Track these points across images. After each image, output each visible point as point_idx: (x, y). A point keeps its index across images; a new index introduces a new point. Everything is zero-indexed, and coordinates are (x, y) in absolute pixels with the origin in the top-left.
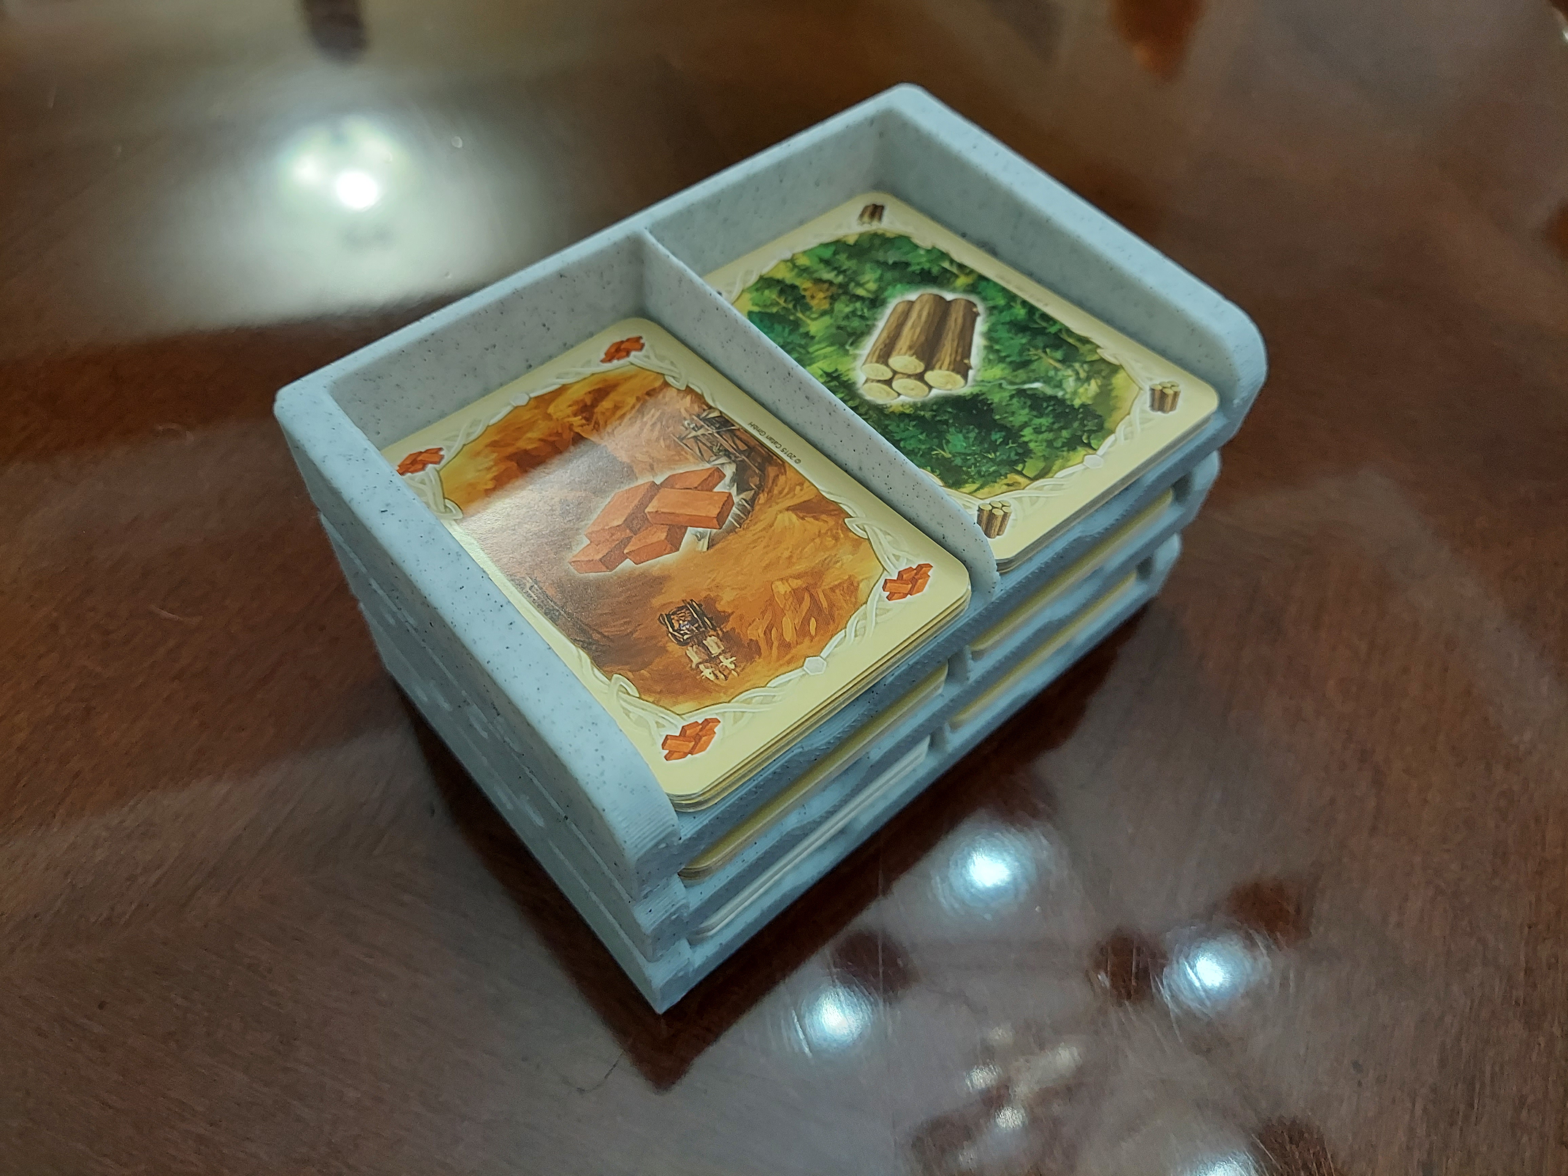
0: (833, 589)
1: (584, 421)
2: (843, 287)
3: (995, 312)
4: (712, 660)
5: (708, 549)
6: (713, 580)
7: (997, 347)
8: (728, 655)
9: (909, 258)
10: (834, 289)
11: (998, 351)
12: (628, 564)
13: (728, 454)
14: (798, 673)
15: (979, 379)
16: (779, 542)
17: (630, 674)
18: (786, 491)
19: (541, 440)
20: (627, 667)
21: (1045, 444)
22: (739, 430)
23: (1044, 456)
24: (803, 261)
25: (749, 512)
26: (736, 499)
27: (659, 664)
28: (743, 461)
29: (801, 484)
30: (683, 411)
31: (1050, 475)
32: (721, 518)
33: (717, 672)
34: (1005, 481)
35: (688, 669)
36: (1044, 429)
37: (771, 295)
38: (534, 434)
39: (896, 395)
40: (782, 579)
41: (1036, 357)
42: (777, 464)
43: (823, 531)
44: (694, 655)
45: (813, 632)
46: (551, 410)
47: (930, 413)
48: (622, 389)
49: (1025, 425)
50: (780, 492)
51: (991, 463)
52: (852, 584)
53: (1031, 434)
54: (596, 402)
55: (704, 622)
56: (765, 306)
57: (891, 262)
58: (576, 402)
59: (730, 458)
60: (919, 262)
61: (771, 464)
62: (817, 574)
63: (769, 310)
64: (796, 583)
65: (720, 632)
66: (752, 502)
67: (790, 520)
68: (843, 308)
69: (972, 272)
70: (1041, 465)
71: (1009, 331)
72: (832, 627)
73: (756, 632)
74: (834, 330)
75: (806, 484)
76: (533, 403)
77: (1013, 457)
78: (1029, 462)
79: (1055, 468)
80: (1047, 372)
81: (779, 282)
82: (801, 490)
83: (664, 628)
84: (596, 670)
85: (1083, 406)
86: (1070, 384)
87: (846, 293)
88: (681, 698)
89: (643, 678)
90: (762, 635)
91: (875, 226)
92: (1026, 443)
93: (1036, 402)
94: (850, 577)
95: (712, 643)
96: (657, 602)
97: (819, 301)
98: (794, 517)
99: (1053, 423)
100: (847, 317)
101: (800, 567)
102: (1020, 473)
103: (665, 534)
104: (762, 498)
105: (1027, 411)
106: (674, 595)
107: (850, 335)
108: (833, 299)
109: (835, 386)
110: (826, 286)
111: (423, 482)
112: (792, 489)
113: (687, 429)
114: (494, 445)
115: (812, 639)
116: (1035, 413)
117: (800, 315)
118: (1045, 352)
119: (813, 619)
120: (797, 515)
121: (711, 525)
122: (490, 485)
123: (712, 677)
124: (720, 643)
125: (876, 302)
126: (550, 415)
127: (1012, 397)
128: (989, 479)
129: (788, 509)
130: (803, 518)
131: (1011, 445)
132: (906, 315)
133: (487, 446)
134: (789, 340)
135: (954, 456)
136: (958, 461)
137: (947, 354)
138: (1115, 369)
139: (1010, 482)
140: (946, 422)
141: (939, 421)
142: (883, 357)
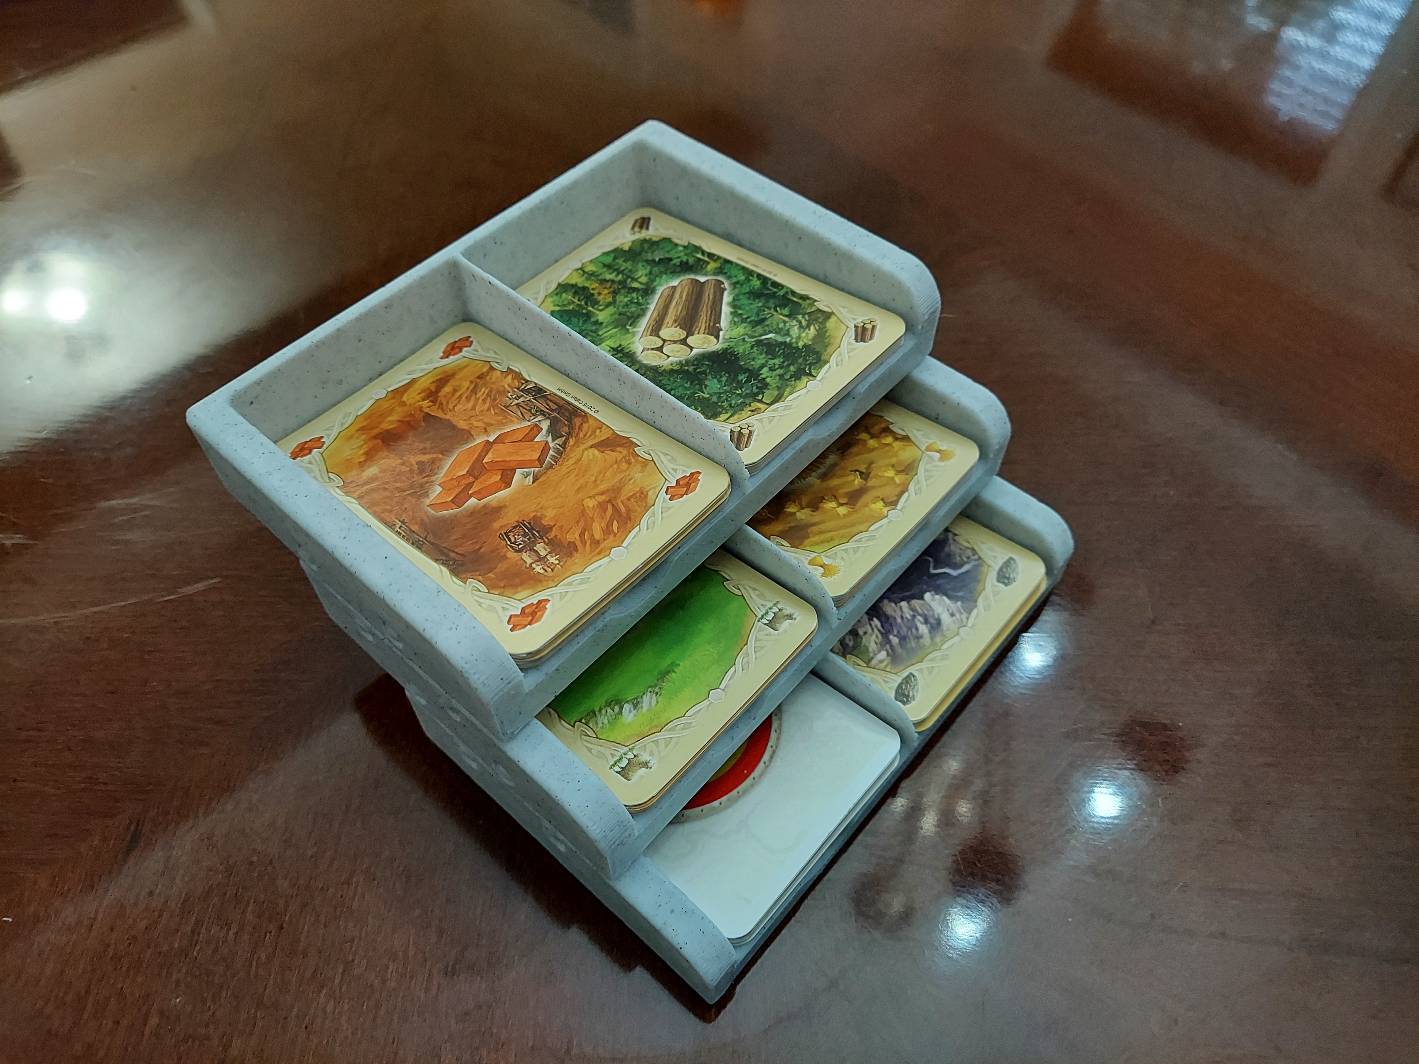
0: (628, 499)
1: (431, 404)
2: (623, 283)
3: (738, 285)
4: (541, 559)
5: (533, 482)
6: (539, 504)
7: (740, 312)
8: (553, 555)
9: (672, 255)
10: (616, 286)
11: (741, 314)
12: (473, 501)
13: (543, 413)
14: (607, 559)
15: (727, 337)
16: (586, 471)
17: (480, 578)
18: (589, 434)
19: (398, 421)
20: (478, 573)
21: (778, 378)
22: (550, 394)
23: (777, 386)
24: (590, 268)
25: (562, 453)
26: (551, 445)
27: (501, 567)
28: (555, 417)
29: (600, 428)
30: (506, 386)
31: (783, 399)
32: (541, 460)
33: (546, 568)
34: (750, 408)
35: (523, 568)
36: (777, 366)
37: (567, 296)
38: (394, 417)
39: (666, 357)
40: (590, 497)
41: (770, 315)
42: (581, 416)
43: (619, 459)
44: (527, 558)
45: (615, 530)
46: (404, 399)
47: (693, 367)
48: (457, 377)
49: (763, 366)
50: (585, 436)
51: (739, 397)
52: (642, 493)
53: (768, 372)
54: (439, 389)
55: (533, 534)
56: (564, 305)
57: (657, 259)
58: (423, 391)
59: (545, 416)
60: (679, 256)
61: (576, 416)
62: (616, 490)
63: (566, 308)
64: (601, 498)
65: (546, 540)
66: (564, 445)
67: (594, 455)
68: (623, 299)
69: (719, 258)
70: (776, 393)
71: (748, 299)
72: (629, 525)
73: (573, 536)
74: (617, 316)
75: (604, 427)
76: (390, 395)
77: (755, 390)
78: (767, 392)
79: (786, 394)
80: (778, 325)
81: (573, 286)
82: (601, 432)
83: (504, 542)
84: (454, 578)
85: (805, 346)
86: (795, 331)
87: (624, 287)
88: (519, 589)
89: (491, 579)
90: (578, 538)
91: (644, 234)
92: (764, 379)
93: (770, 348)
94: (641, 488)
95: (541, 548)
96: (496, 525)
97: (604, 296)
98: (596, 452)
99: (783, 362)
100: (626, 305)
101: (602, 487)
102: (761, 401)
103: (499, 477)
104: (571, 442)
105: (764, 355)
106: (509, 518)
107: (629, 318)
108: (615, 293)
109: (621, 357)
110: (609, 284)
111: (310, 463)
112: (594, 432)
113: (510, 399)
114: (362, 429)
115: (615, 535)
116: (770, 356)
117: (590, 308)
118: (776, 311)
119: (615, 522)
120: (598, 450)
121: (534, 466)
122: (362, 459)
123: (542, 571)
124: (546, 547)
125: (648, 291)
126: (404, 402)
127: (752, 347)
128: (738, 408)
129: (591, 447)
130: (603, 452)
131: (753, 382)
132: (671, 297)
133: (357, 431)
134: (583, 328)
135: (711, 396)
136: (714, 399)
137: (703, 322)
138: (828, 315)
139: (753, 409)
140: (704, 372)
141: (699, 372)
142: (655, 330)
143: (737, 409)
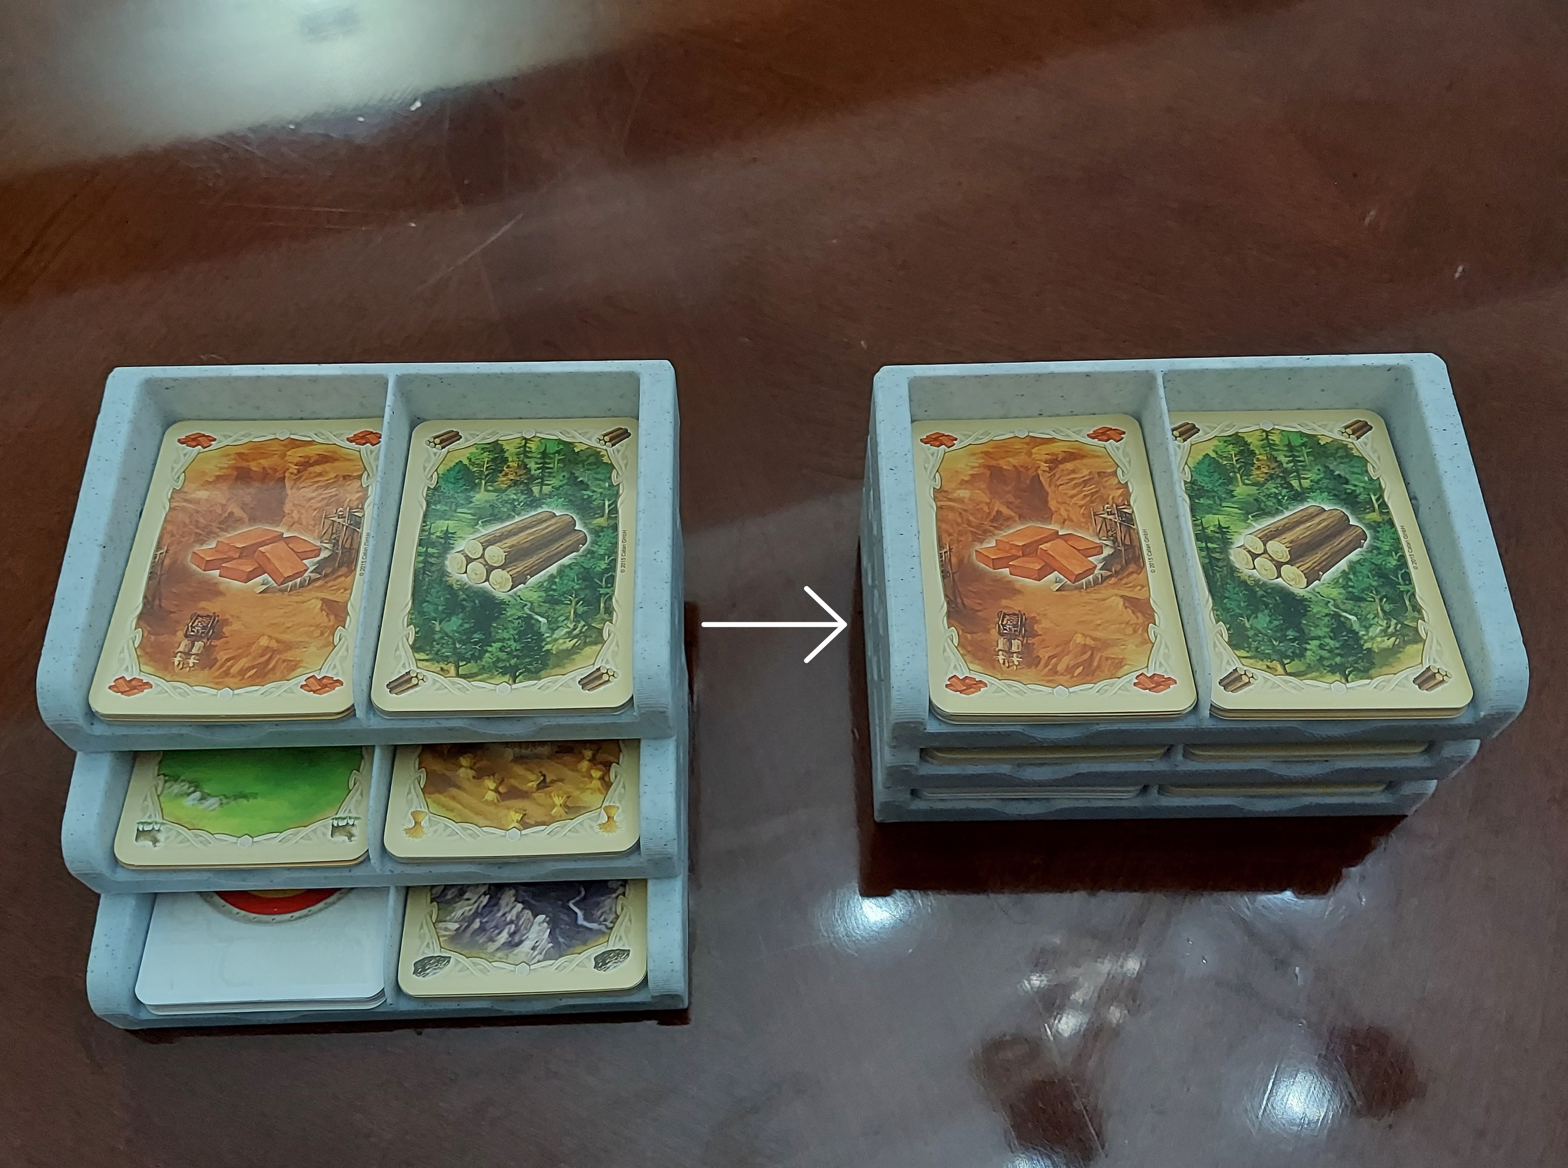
0: (1107, 659)
1: (1047, 469)
2: (1287, 472)
3: (1375, 551)
4: (1009, 653)
5: (1057, 590)
6: (1045, 610)
7: (1351, 576)
8: (1020, 656)
10: (1278, 471)
11: (1350, 579)
12: (1006, 571)
13: (1115, 541)
14: (1049, 690)
15: (1317, 590)
16: (1100, 612)
17: (961, 632)
18: (1130, 585)
19: (1014, 466)
20: (962, 627)
21: (1318, 657)
22: (1134, 529)
23: (1309, 664)
24: (1275, 438)
25: (1098, 584)
26: (1096, 572)
27: (979, 636)
28: (1121, 551)
29: (1143, 587)
30: (1111, 497)
31: (1302, 678)
32: (1079, 577)
33: (1006, 661)
34: (1268, 664)
35: (992, 649)
36: (1327, 648)
37: (1232, 450)
38: (1014, 461)
39: (1253, 566)
40: (1083, 635)
41: (1372, 600)
42: (1139, 566)
43: (1131, 622)
44: (1001, 643)
45: (1075, 674)
46: (1035, 449)
47: (1263, 593)
48: (1086, 460)
49: (1318, 638)
50: (1126, 584)
51: (1270, 647)
52: (1121, 663)
53: (1316, 646)
54: (1064, 460)
55: (1021, 630)
56: (1221, 456)
58: (1053, 453)
59: (1114, 543)
61: (1135, 563)
62: (1106, 644)
63: (1221, 460)
64: (1089, 642)
65: (1025, 641)
66: (1104, 579)
67: (1118, 604)
68: (1272, 488)
70: (1302, 668)
71: (1370, 571)
72: (1088, 678)
73: (1044, 654)
74: (1251, 499)
75: (1146, 588)
76: (1028, 439)
77: (1289, 653)
78: (1296, 661)
79: (1309, 676)
80: (1369, 613)
81: (1245, 443)
82: (1140, 590)
83: (998, 619)
84: (945, 618)
85: (1369, 650)
86: (1375, 631)
87: (1283, 478)
88: (977, 661)
89: (966, 638)
90: (1046, 658)
91: (1350, 440)
92: (1306, 649)
93: (1339, 627)
94: (1123, 658)
95: (1016, 644)
96: (1004, 602)
98: (1121, 603)
99: (1337, 648)
100: (1268, 496)
101: (1099, 634)
102: (1283, 665)
103: (1040, 567)
104: (1113, 580)
105: (1328, 630)
106: (1016, 605)
107: (1259, 509)
108: (1271, 477)
109: (1218, 538)
110: (1274, 465)
111: (933, 454)
112: (1134, 586)
113: (1104, 510)
114: (987, 454)
115: (1073, 677)
116: (1332, 635)
117: (1238, 476)
118: (1381, 600)
119: (1082, 667)
120: (1124, 603)
121: (1070, 578)
122: (968, 478)
123: (1001, 661)
124: (1020, 647)
125: (1298, 497)
126: (1032, 452)
127: (1327, 615)
129: (1122, 596)
130: (1126, 608)
131: (1295, 644)
132: (1312, 517)
133: (981, 452)
134: (1216, 489)
135: (1251, 628)
136: (1251, 633)
137: (1310, 561)
138: (1417, 639)
139: (1271, 666)
140: (1267, 605)
141: (1264, 601)
142: (1267, 537)
143: (1259, 655)
